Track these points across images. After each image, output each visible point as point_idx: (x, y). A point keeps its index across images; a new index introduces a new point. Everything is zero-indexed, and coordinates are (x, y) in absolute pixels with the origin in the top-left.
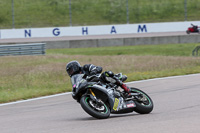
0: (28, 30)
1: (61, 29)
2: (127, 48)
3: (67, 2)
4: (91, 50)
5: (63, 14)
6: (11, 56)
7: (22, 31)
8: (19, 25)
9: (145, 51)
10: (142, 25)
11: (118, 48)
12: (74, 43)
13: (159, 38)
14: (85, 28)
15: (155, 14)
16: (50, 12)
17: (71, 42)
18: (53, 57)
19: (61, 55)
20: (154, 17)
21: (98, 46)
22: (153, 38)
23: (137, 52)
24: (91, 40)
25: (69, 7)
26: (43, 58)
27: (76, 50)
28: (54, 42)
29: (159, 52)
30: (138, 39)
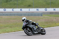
0: (38, 9)
1: (47, 9)
3: (50, 1)
4: (56, 15)
5: (48, 4)
6: (32, 16)
7: (36, 9)
8: (35, 7)
12: (51, 13)
14: (54, 9)
16: (44, 4)
17: (50, 13)
18: (45, 17)
19: (47, 16)
21: (58, 14)
24: (56, 12)
25: (50, 2)
26: (42, 17)
27: (52, 15)
28: (45, 13)
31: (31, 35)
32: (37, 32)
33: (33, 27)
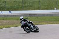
2: (5, 18)
9: (11, 19)
10: (10, 11)
11: (3, 18)
13: (15, 15)
15: (14, 8)
20: (14, 9)
22: (13, 15)
23: (9, 19)
29: (15, 19)
30: (9, 15)
31: (30, 33)
32: (34, 30)
33: (31, 26)
